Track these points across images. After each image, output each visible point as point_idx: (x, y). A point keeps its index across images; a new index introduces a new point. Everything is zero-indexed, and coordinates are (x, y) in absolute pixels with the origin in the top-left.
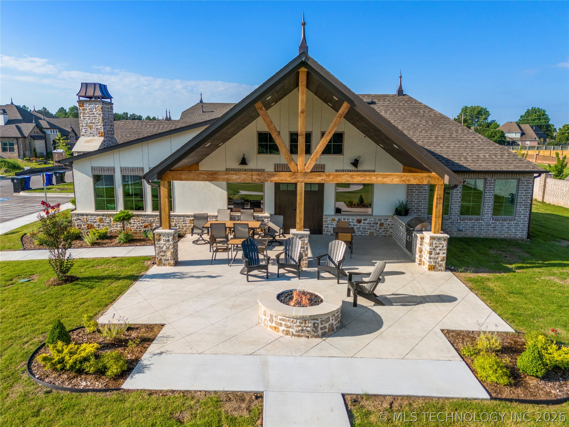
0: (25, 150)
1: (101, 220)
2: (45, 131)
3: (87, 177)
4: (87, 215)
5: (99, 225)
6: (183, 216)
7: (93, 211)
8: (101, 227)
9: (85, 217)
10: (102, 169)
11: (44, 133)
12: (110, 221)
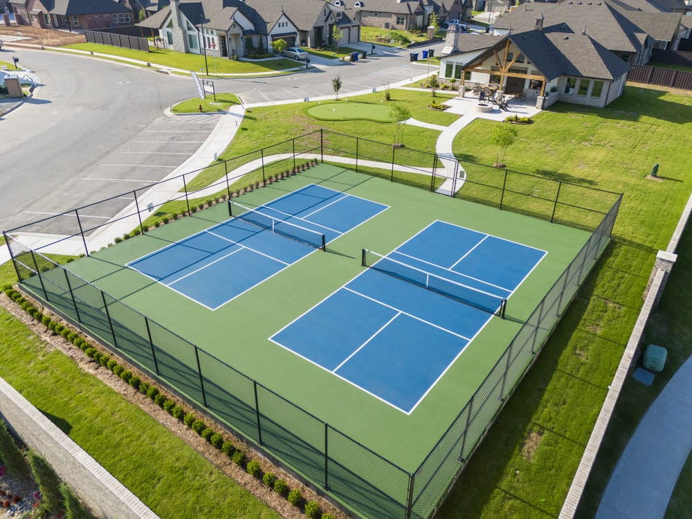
0: (410, 23)
1: (446, 81)
2: (425, 7)
7: (444, 77)
9: (441, 79)
10: (449, 62)
11: (423, 9)
12: (449, 81)
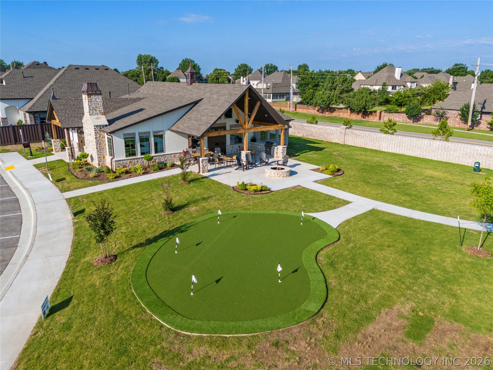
1: (130, 162)
3: (121, 139)
4: (123, 160)
5: (129, 165)
6: (170, 154)
7: (124, 158)
8: (130, 166)
9: (122, 162)
10: (129, 134)
12: (135, 162)
